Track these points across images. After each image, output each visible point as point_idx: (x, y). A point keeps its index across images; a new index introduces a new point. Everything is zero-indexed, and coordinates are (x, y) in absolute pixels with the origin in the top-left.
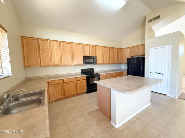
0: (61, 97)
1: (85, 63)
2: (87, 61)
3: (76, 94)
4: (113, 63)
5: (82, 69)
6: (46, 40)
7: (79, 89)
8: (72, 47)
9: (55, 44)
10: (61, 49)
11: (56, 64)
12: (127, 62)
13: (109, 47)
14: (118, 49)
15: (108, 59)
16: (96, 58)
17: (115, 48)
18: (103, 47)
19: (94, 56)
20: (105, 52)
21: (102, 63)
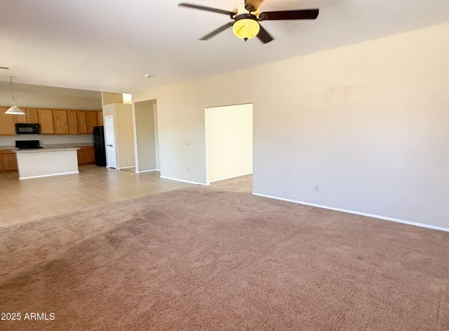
1: (19, 133)
2: (22, 129)
5: (17, 142)
7: (6, 164)
13: (67, 110)
14: (86, 112)
15: (66, 127)
16: (39, 125)
17: (80, 111)
18: (52, 110)
19: (36, 122)
20: (57, 118)
21: (52, 132)
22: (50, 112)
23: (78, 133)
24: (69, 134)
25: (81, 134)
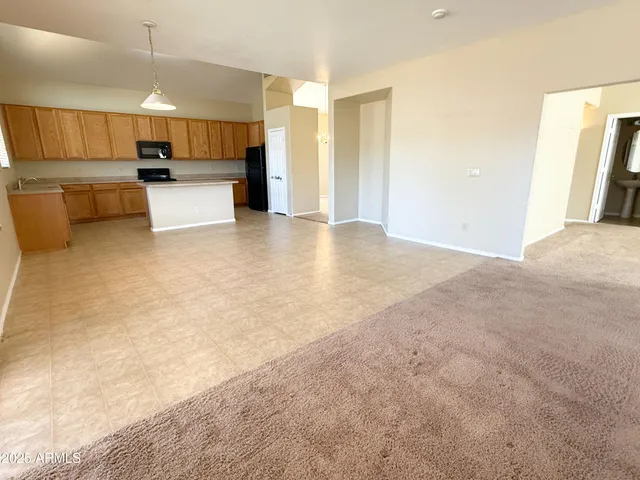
0: (89, 216)
1: (142, 156)
2: (146, 151)
3: (121, 213)
4: (222, 159)
5: (139, 170)
6: (50, 109)
7: (128, 205)
8: (107, 122)
9: (68, 116)
10: (81, 127)
11: (75, 155)
12: (245, 157)
13: (207, 121)
14: (235, 125)
15: (206, 148)
16: (169, 144)
17: (225, 122)
18: (187, 120)
19: (165, 140)
20: (194, 133)
21: (187, 156)
22: (184, 124)
23: (224, 158)
24: (210, 159)
25: (227, 159)
